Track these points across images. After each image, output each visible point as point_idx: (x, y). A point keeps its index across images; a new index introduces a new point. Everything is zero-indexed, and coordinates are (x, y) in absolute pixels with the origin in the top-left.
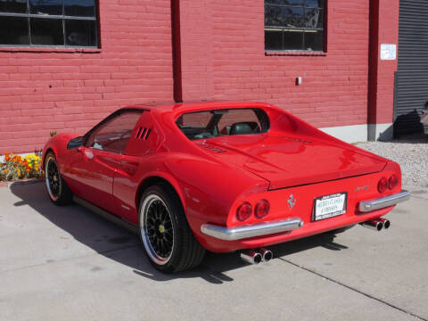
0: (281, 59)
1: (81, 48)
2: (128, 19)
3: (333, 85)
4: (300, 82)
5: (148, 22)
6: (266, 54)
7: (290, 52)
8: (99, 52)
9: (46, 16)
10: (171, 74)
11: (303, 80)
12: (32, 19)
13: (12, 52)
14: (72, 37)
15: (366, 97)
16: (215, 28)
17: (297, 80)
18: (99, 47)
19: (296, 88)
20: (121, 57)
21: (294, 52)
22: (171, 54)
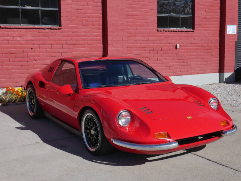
0: (167, 33)
1: (49, 26)
2: (77, 10)
3: (198, 49)
4: (178, 47)
5: (89, 11)
6: (158, 31)
7: (172, 29)
8: (60, 29)
9: (30, 7)
10: (102, 42)
11: (180, 46)
12: (22, 9)
13: (10, 28)
14: (45, 20)
15: (218, 56)
16: (128, 15)
17: (176, 46)
18: (60, 26)
19: (176, 51)
20: (73, 32)
21: (175, 29)
22: (101, 30)
